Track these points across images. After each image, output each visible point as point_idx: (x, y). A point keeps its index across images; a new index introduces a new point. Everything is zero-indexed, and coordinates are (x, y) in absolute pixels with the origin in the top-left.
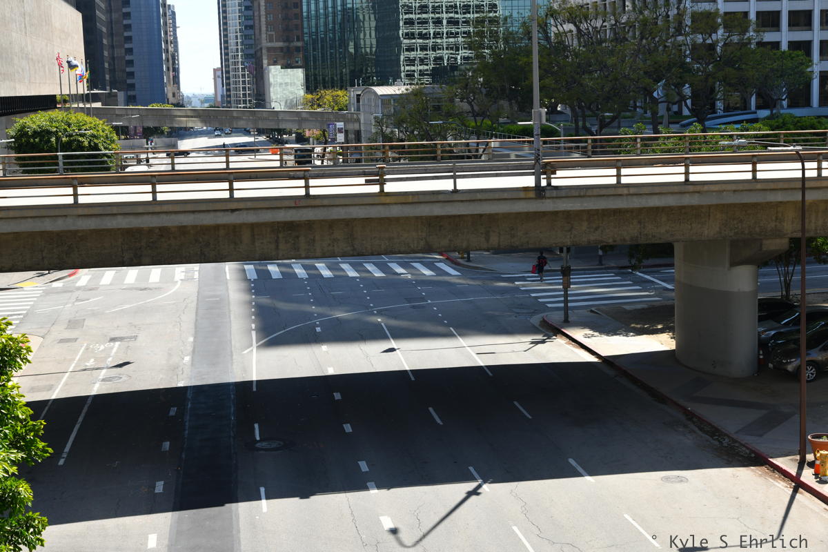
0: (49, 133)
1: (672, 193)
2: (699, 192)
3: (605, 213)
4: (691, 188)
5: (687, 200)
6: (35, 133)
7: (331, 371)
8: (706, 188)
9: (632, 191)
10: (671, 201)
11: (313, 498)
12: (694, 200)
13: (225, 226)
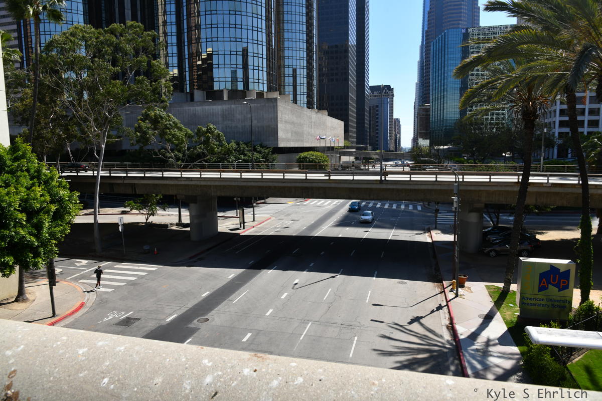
0: (306, 157)
1: (430, 185)
2: (440, 185)
3: (411, 190)
4: (437, 183)
5: (435, 187)
6: (303, 158)
7: (340, 236)
8: (443, 183)
9: (415, 183)
10: (430, 187)
11: (287, 271)
12: (439, 187)
13: (288, 187)
